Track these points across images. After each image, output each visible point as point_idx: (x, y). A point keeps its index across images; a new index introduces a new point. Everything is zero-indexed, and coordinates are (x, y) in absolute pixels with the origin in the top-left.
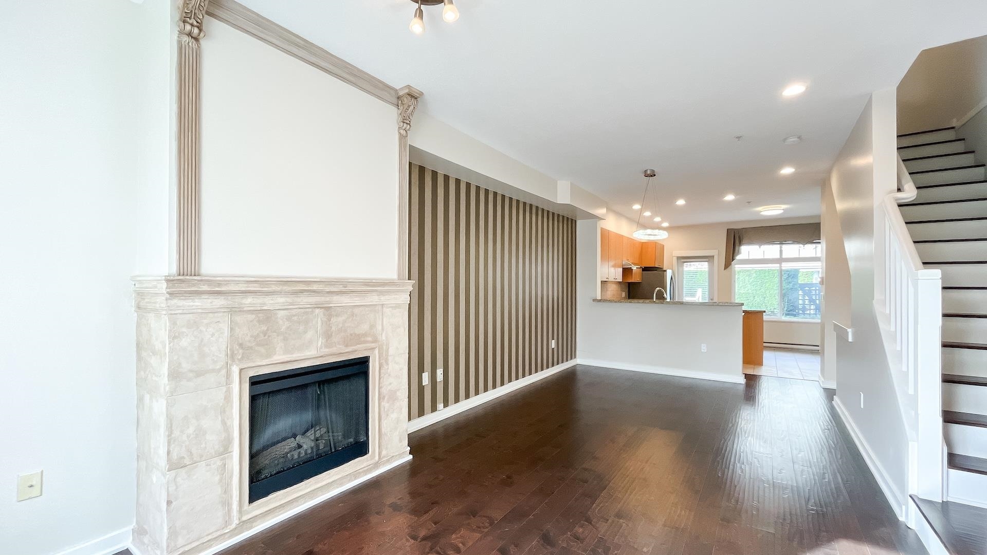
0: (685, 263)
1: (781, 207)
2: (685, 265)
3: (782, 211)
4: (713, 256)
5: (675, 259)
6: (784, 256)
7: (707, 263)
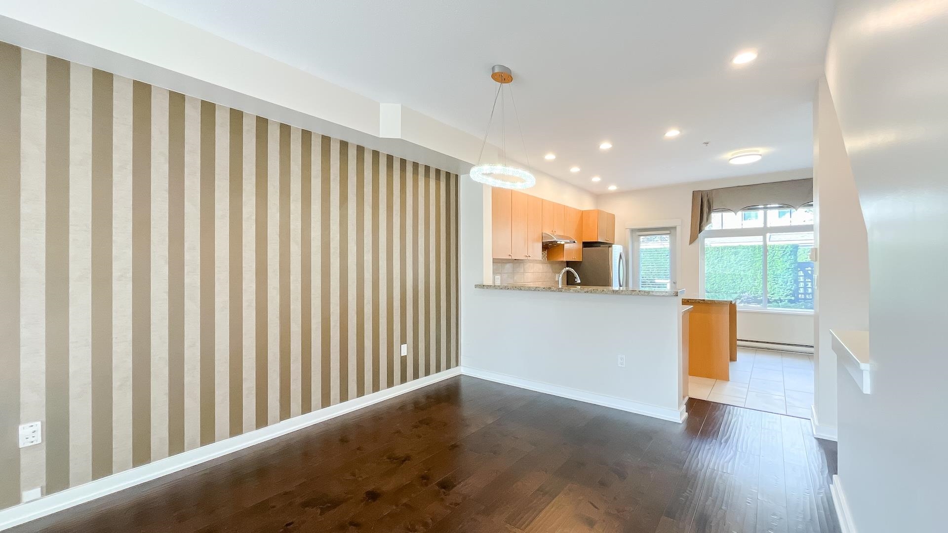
0: (642, 237)
1: (758, 151)
2: (641, 240)
3: (759, 158)
4: (675, 228)
5: (628, 233)
6: (769, 225)
7: (668, 236)
